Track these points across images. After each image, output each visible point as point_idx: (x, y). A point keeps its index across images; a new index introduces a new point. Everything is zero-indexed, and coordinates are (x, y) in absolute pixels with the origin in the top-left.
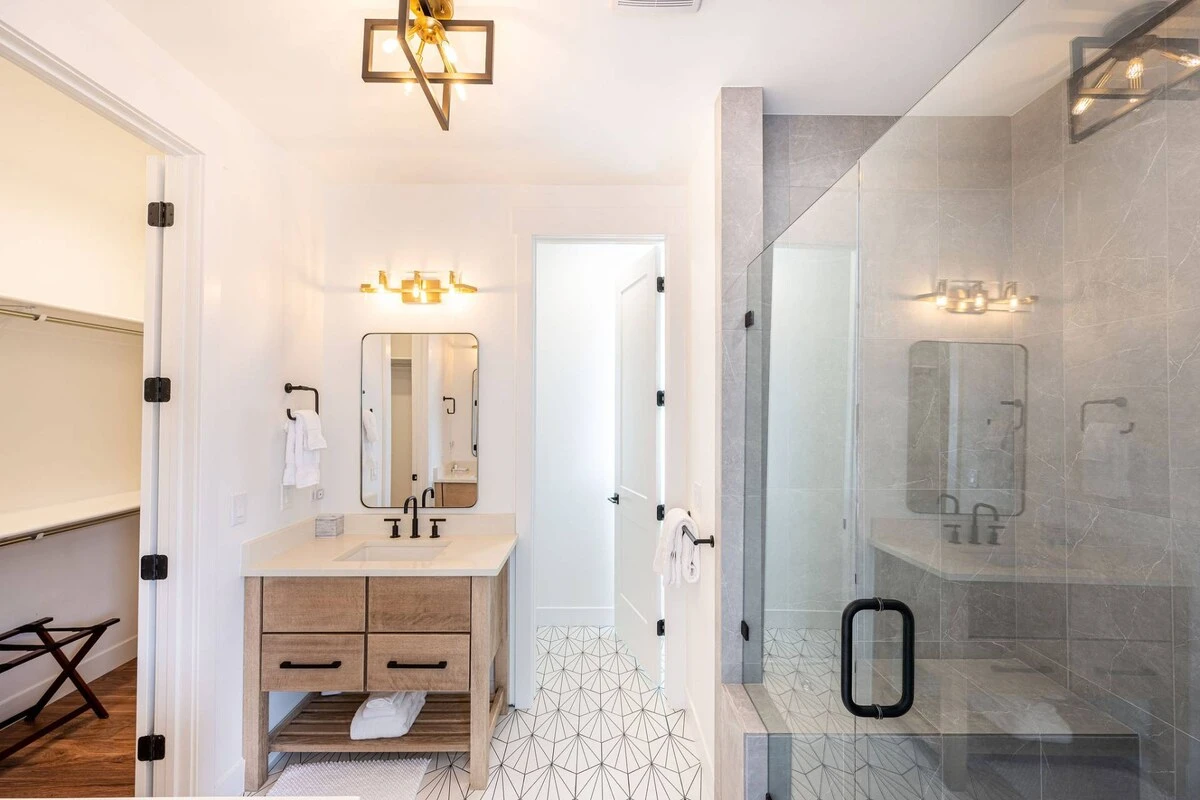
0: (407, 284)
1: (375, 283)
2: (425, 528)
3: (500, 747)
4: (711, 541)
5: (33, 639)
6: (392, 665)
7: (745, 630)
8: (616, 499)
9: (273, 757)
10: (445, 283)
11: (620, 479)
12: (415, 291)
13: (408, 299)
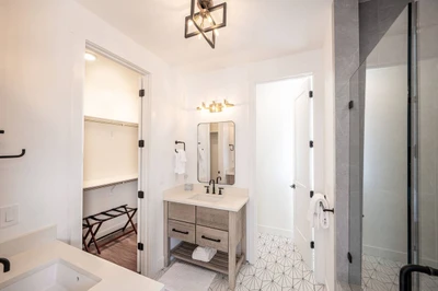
0: (211, 106)
1: (201, 106)
2: (217, 191)
3: (241, 276)
4: (332, 211)
5: (123, 210)
6: (203, 237)
7: (350, 258)
8: (294, 186)
9: (172, 258)
10: (223, 104)
11: (295, 179)
12: (213, 108)
13: (211, 111)
